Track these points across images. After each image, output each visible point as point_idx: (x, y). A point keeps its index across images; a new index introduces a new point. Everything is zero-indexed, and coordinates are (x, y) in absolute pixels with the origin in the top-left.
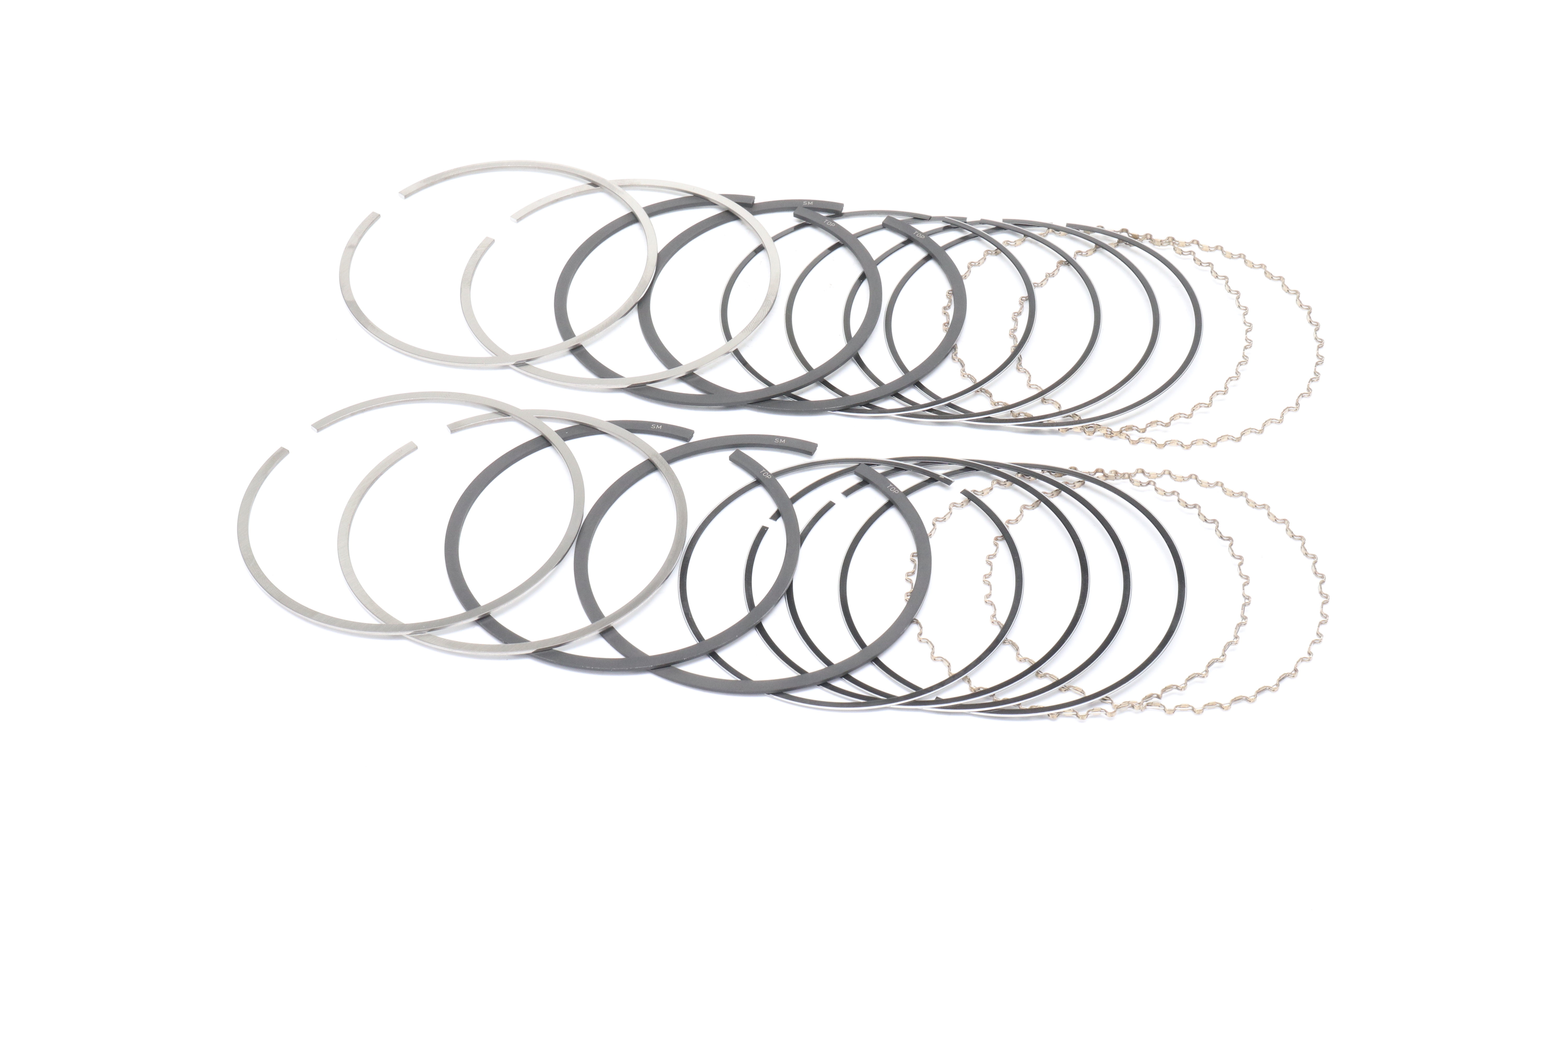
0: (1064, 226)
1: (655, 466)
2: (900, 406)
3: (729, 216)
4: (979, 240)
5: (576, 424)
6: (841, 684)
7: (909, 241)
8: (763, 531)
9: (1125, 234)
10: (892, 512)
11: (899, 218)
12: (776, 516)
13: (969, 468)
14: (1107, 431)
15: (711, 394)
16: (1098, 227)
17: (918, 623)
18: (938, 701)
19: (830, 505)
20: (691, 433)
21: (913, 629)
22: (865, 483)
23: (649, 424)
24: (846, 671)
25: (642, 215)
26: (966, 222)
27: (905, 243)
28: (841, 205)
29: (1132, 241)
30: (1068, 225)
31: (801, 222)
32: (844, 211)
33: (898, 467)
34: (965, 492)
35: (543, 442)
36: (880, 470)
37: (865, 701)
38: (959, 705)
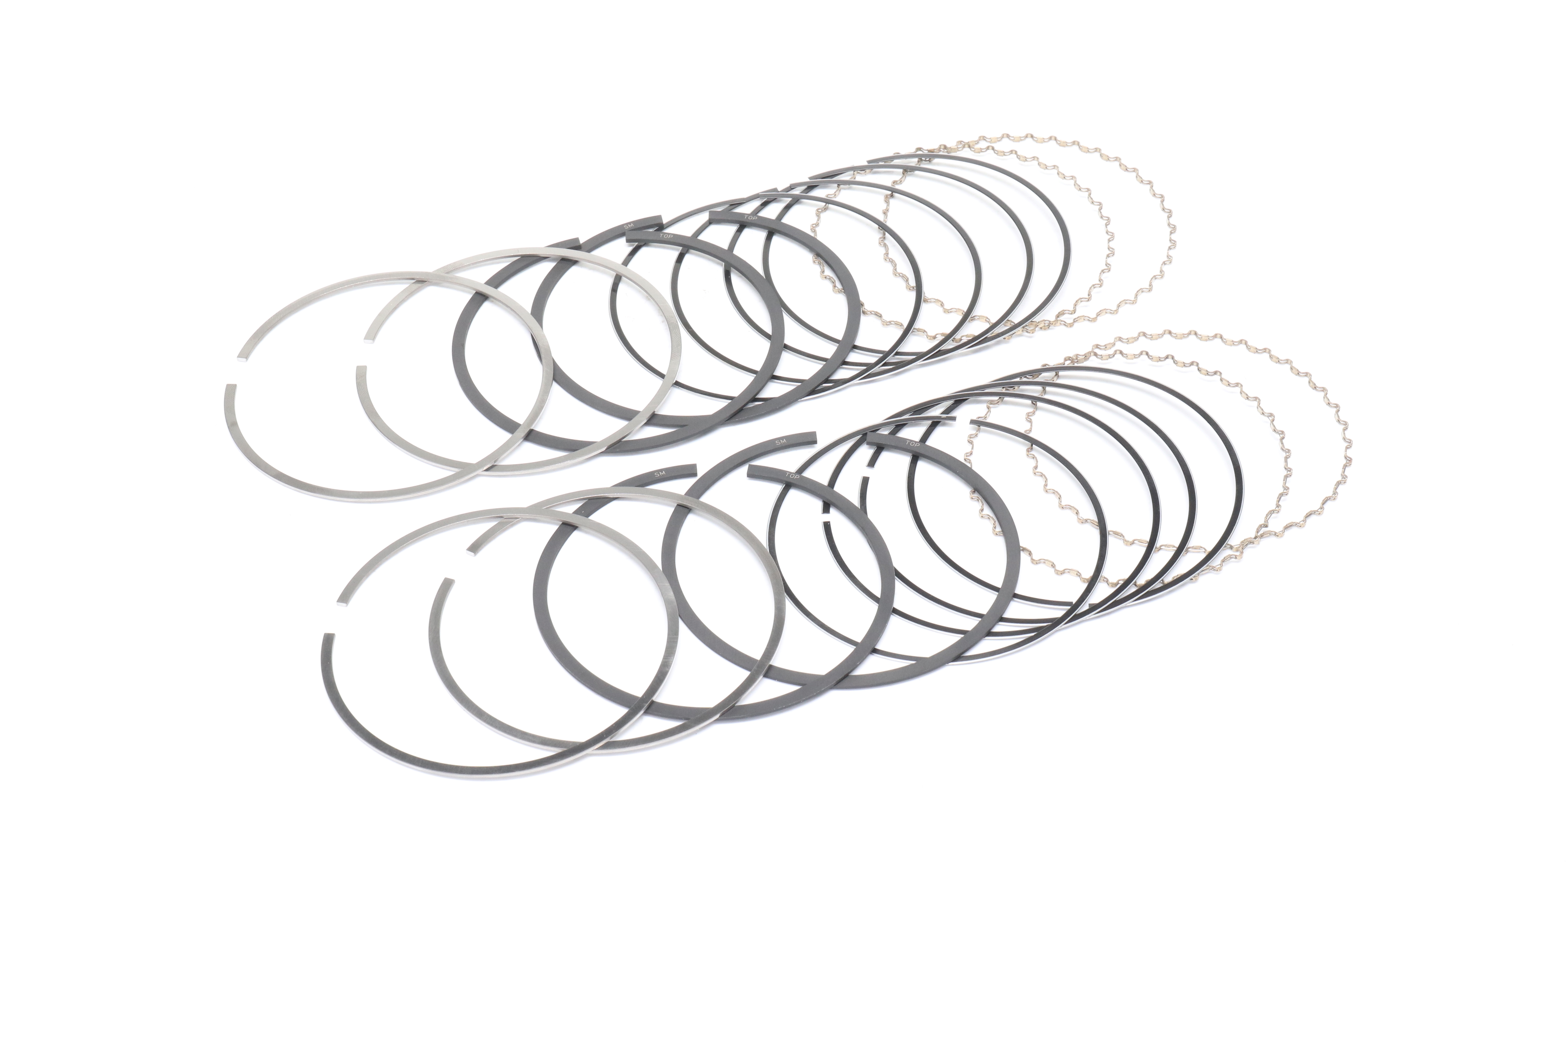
0: (866, 164)
1: (688, 508)
2: (856, 372)
3: (565, 264)
4: (801, 203)
5: (585, 501)
6: (1000, 627)
7: (742, 227)
8: (827, 526)
9: (919, 152)
10: (921, 465)
11: (719, 209)
12: (826, 509)
13: (959, 400)
14: (1045, 324)
15: (685, 426)
16: (894, 154)
17: (1024, 549)
18: (1093, 608)
19: (865, 481)
20: (694, 467)
21: (1024, 556)
22: (879, 449)
23: (651, 474)
24: (997, 614)
25: (488, 290)
26: (779, 192)
27: (740, 231)
28: (659, 217)
29: (931, 156)
30: (869, 162)
31: (633, 245)
32: (664, 222)
33: (898, 423)
34: (973, 422)
35: (567, 528)
36: (885, 432)
37: (1035, 633)
38: (1113, 602)
